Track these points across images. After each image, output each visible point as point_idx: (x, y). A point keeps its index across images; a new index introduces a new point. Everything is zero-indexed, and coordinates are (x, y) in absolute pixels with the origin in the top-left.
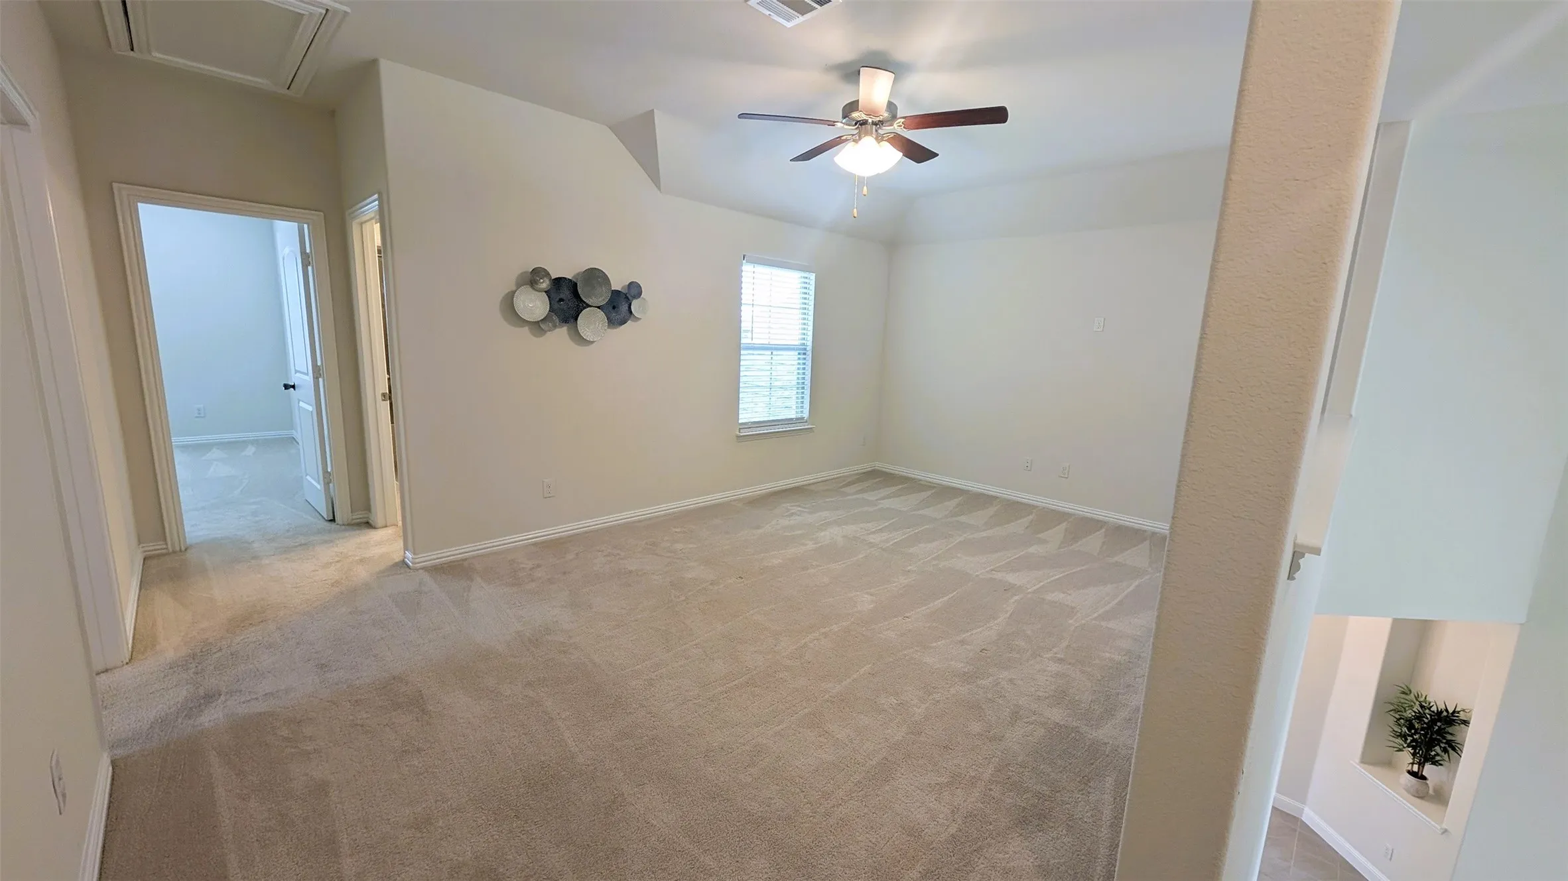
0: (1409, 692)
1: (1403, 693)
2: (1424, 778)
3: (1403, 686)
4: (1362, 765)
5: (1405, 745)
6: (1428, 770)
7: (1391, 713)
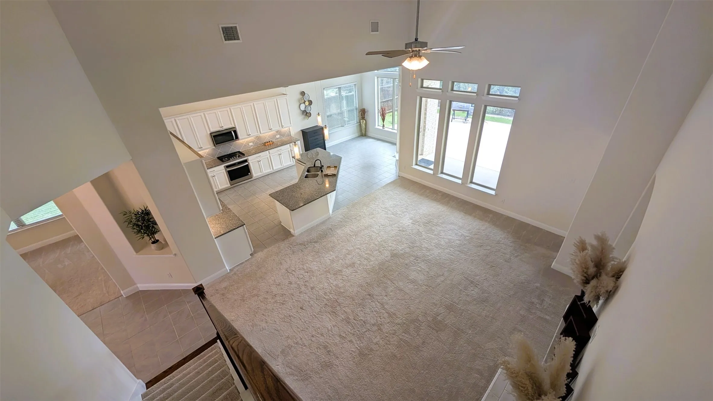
0: (126, 213)
1: (125, 214)
2: (158, 241)
3: (123, 212)
4: (138, 253)
5: (143, 234)
6: (157, 236)
7: (129, 226)
